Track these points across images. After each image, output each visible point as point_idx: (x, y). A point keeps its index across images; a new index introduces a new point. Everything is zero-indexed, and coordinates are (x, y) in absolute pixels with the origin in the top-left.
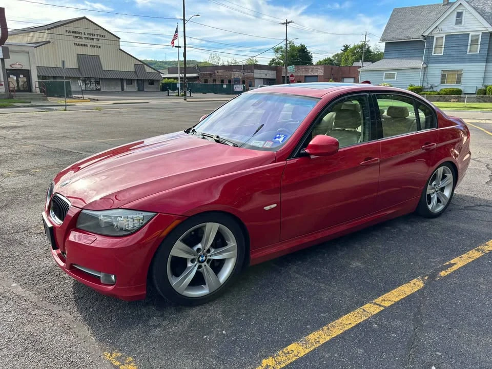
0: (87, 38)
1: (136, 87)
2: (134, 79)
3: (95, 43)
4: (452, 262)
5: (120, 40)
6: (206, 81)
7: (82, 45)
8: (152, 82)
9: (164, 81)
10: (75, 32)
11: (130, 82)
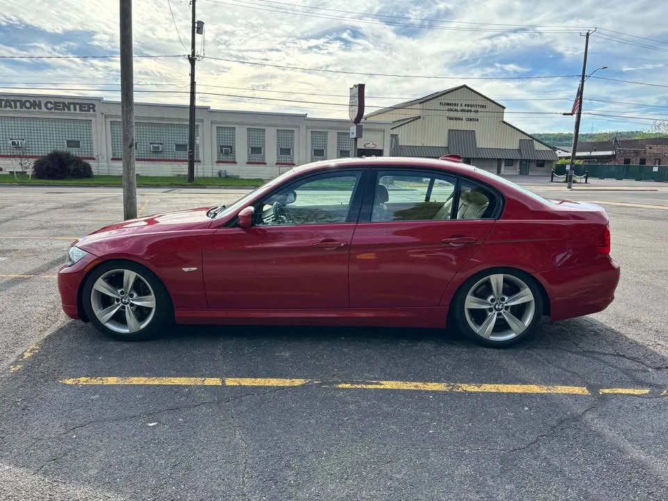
0: (464, 111)
1: (518, 170)
2: (516, 160)
3: (472, 115)
4: (381, 382)
5: (505, 110)
6: (627, 161)
7: (456, 119)
8: (541, 164)
9: (559, 162)
10: (450, 104)
11: (510, 162)
